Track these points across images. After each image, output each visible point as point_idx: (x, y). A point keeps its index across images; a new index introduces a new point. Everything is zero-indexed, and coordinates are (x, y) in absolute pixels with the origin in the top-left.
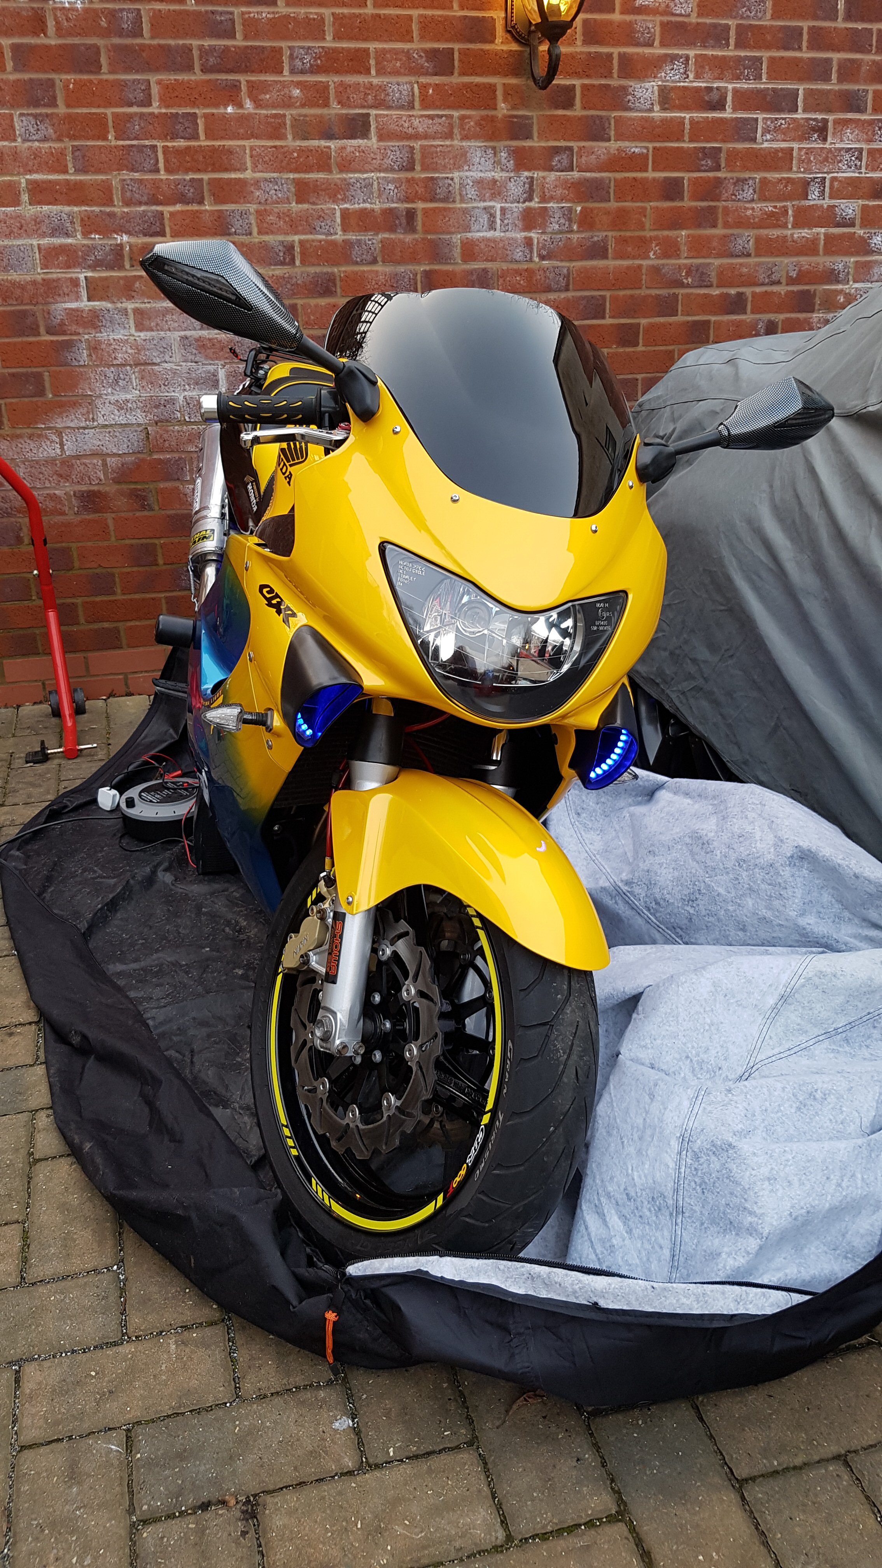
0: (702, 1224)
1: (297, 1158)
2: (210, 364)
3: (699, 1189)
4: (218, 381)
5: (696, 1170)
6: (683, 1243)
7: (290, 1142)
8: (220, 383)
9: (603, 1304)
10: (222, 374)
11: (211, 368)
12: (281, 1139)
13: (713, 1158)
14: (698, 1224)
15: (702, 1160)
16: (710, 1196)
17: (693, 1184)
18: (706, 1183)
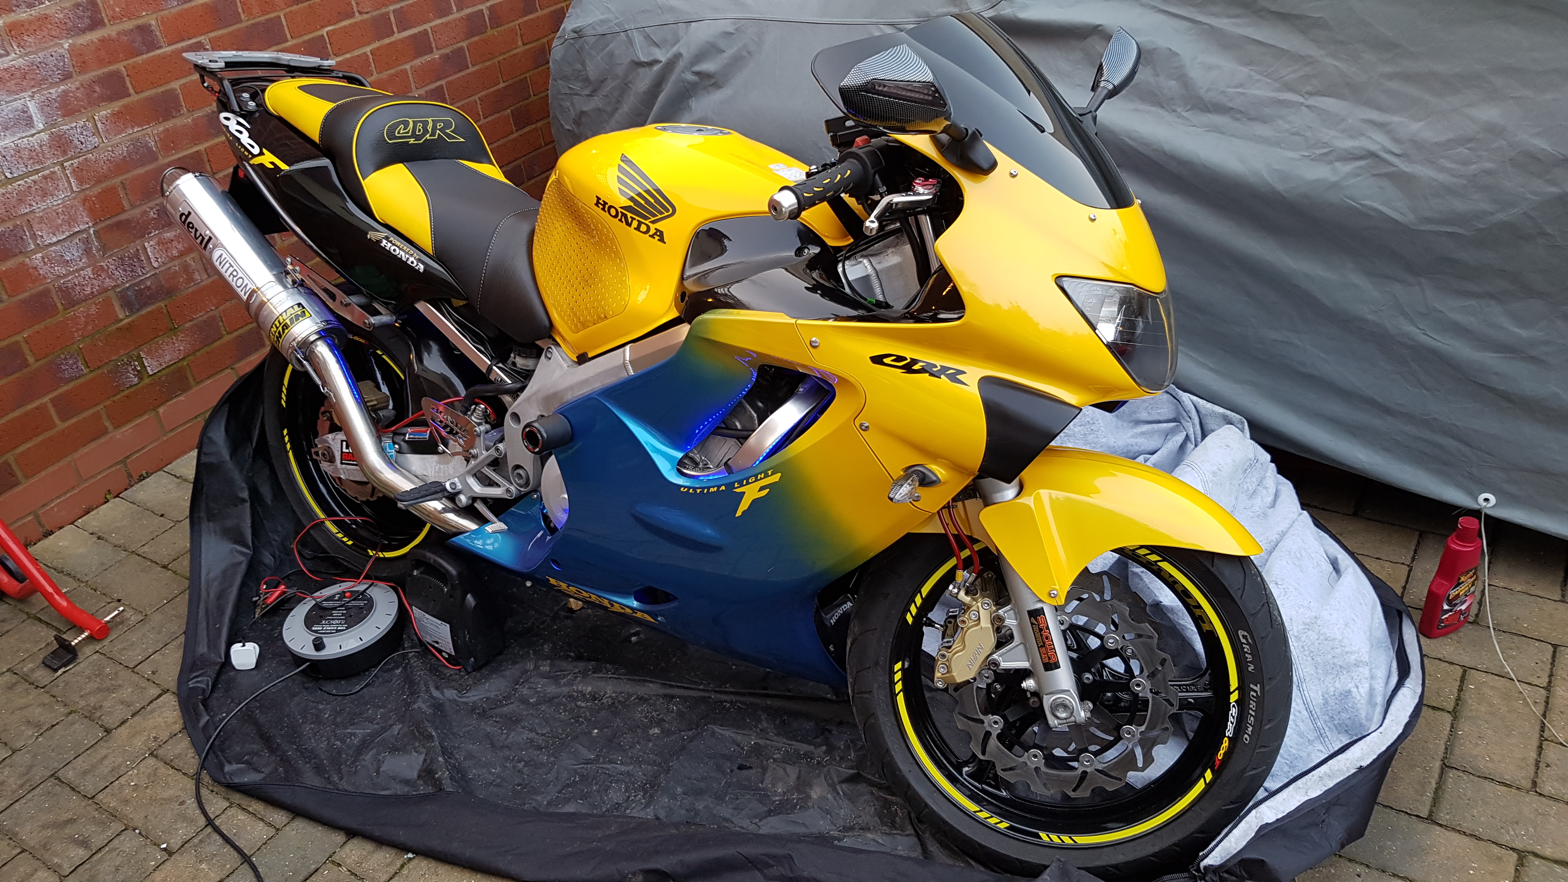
0: (1320, 679)
1: (1010, 828)
2: (15, 100)
3: (1309, 659)
4: (31, 117)
5: (1303, 647)
6: (1313, 700)
7: (993, 821)
8: (35, 119)
9: (1365, 763)
10: (33, 108)
11: (18, 104)
12: (983, 824)
13: (1310, 633)
14: (1317, 682)
15: (1303, 639)
16: (1318, 658)
17: (1305, 657)
18: (1312, 652)
